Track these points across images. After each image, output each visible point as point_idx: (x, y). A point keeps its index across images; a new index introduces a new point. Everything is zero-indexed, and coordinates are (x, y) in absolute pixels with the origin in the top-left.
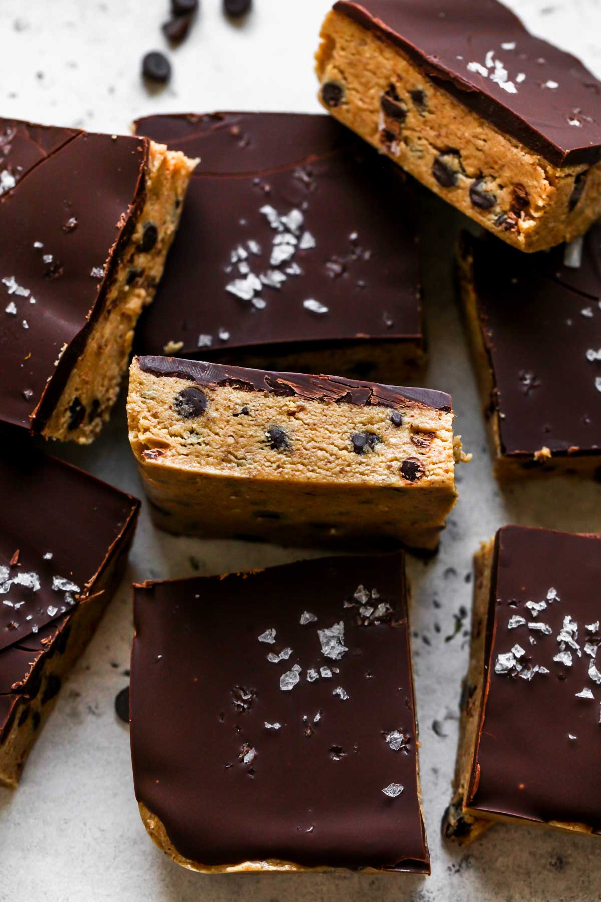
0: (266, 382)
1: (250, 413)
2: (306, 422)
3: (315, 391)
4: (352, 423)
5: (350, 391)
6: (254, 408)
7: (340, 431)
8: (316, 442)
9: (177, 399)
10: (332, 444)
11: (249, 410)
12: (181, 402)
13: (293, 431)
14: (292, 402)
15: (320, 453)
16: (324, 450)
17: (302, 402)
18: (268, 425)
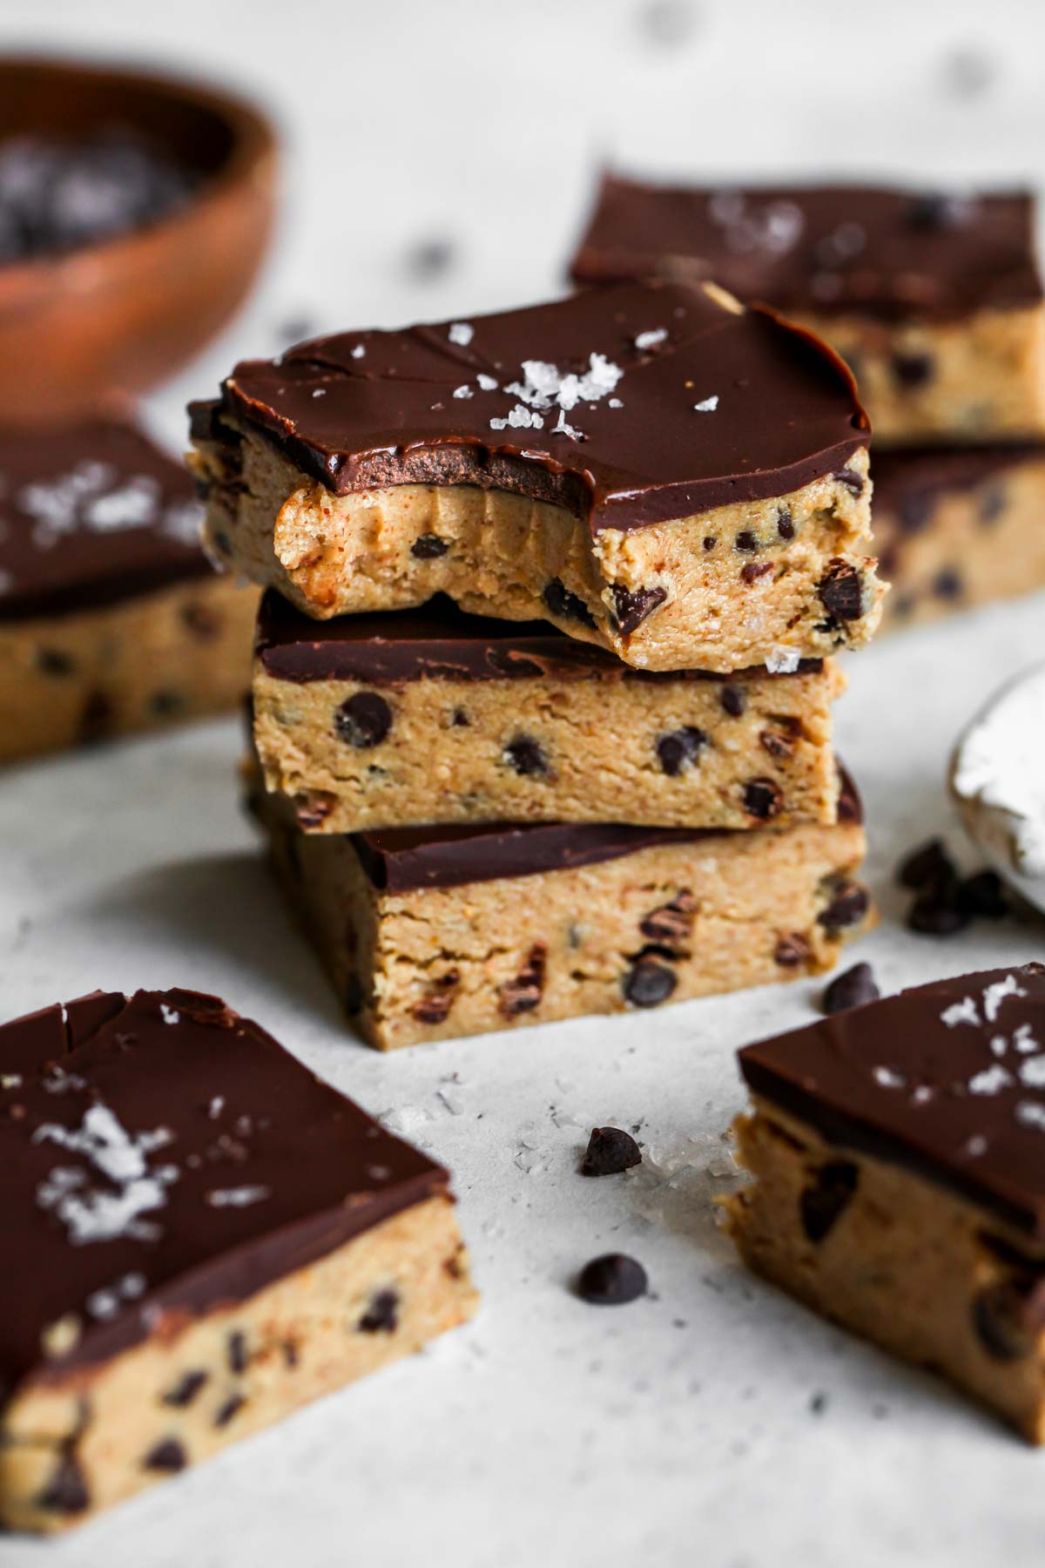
0: (490, 661)
1: (470, 722)
2: (573, 721)
4: (657, 716)
6: (475, 712)
7: (636, 733)
8: (596, 756)
9: (339, 719)
10: (627, 759)
11: (467, 716)
12: (348, 723)
13: (552, 740)
14: (541, 690)
15: (604, 776)
16: (609, 770)
17: (557, 688)
18: (507, 737)
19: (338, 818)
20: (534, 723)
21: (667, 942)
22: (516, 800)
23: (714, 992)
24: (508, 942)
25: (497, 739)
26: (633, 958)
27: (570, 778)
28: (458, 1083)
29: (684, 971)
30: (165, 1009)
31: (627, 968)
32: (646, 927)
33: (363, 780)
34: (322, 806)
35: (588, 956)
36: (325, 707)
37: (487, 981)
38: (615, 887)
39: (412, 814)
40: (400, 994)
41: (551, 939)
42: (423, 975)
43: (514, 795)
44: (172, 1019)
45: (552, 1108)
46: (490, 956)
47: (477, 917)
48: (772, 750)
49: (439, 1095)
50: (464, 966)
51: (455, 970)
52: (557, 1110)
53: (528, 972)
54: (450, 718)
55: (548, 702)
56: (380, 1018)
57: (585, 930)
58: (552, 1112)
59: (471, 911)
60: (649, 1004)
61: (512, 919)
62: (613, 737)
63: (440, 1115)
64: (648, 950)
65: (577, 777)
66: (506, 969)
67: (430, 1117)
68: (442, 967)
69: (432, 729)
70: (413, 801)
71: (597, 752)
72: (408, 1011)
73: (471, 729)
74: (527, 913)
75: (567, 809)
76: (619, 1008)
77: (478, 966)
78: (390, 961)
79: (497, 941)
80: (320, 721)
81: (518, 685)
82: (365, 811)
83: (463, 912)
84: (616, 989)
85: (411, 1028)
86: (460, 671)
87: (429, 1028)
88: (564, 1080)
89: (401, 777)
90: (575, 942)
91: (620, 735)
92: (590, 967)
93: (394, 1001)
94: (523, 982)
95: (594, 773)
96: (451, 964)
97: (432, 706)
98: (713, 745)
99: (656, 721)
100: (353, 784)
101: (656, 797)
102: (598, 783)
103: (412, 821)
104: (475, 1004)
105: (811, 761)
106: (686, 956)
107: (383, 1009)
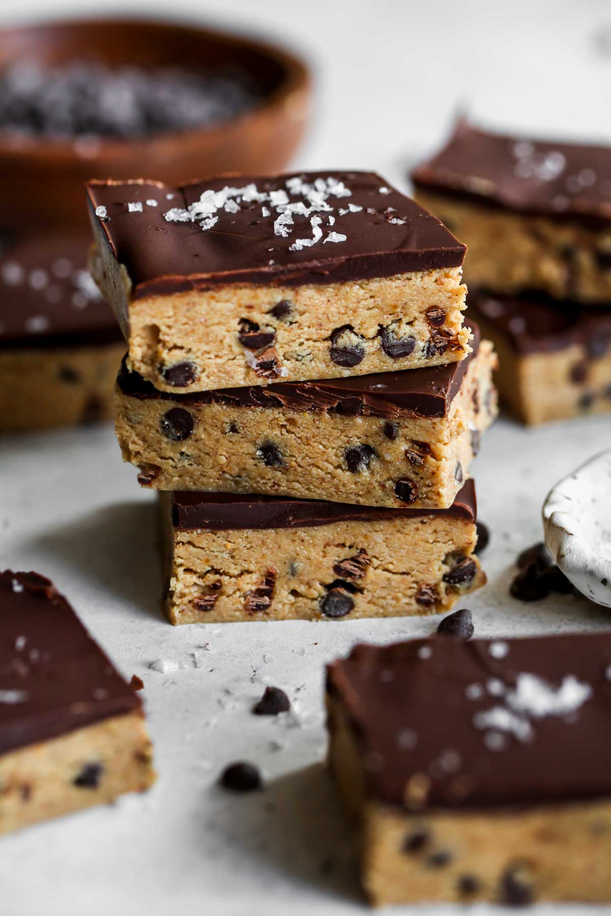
0: (252, 395)
1: (239, 431)
2: (298, 436)
3: (303, 402)
4: (347, 436)
5: (341, 401)
6: (242, 425)
7: (334, 446)
8: (310, 458)
9: (163, 422)
10: (327, 461)
11: (238, 427)
12: (167, 425)
13: (286, 446)
14: (281, 415)
15: (315, 471)
16: (318, 467)
17: (291, 414)
18: (259, 442)
19: (160, 481)
20: (276, 435)
21: (349, 580)
22: (265, 481)
23: (377, 615)
24: (252, 567)
25: (254, 443)
26: (328, 587)
27: (295, 470)
28: (207, 650)
29: (358, 599)
30: (15, 582)
31: (324, 593)
32: (337, 569)
33: (176, 460)
34: (152, 473)
35: (301, 582)
36: (155, 415)
37: (239, 590)
38: (320, 542)
39: (203, 484)
40: (186, 591)
41: (278, 569)
42: (200, 582)
43: (263, 478)
44: (18, 588)
45: (255, 671)
46: (242, 574)
47: (234, 550)
48: (411, 461)
49: (193, 655)
50: (225, 579)
51: (219, 581)
52: (257, 673)
53: (264, 587)
54: (227, 428)
55: (285, 423)
56: (174, 605)
57: (299, 566)
58: (254, 673)
59: (230, 546)
60: (336, 617)
61: (256, 555)
62: (321, 447)
63: (188, 667)
64: (337, 583)
65: (300, 469)
66: (250, 583)
67: (181, 667)
68: (212, 578)
69: (216, 434)
70: (204, 476)
71: (310, 455)
72: (190, 602)
73: (240, 435)
74: (265, 551)
75: (293, 489)
76: (318, 617)
77: (233, 579)
78: (180, 571)
79: (246, 566)
80: (151, 423)
81: (268, 411)
82: (176, 479)
83: (225, 546)
84: (316, 605)
85: (191, 613)
86: (234, 400)
87: (202, 613)
88: (268, 656)
89: (198, 461)
90: (293, 572)
91: (324, 446)
92: (302, 589)
93: (183, 595)
94: (260, 593)
95: (309, 468)
96: (218, 577)
97: (216, 419)
98: (378, 456)
99: (346, 439)
100: (171, 462)
101: (344, 485)
102: (310, 474)
103: (203, 488)
104: (229, 603)
105: (434, 469)
106: (361, 590)
107: (176, 600)
